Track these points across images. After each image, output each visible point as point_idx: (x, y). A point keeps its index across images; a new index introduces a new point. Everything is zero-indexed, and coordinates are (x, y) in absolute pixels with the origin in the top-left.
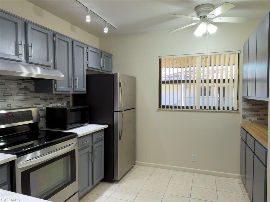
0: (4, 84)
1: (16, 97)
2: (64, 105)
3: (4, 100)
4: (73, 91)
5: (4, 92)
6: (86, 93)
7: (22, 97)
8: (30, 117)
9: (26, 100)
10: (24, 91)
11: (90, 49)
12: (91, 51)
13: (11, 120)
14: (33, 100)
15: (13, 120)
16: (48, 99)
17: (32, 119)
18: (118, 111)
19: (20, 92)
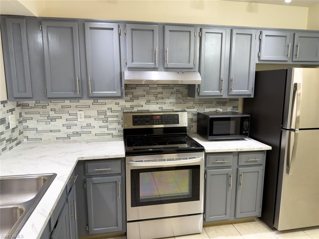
0: (156, 88)
1: (168, 101)
2: (228, 111)
3: (156, 103)
4: (228, 95)
5: (156, 96)
6: (252, 96)
7: (174, 100)
8: (176, 121)
9: (177, 103)
10: (175, 95)
11: (265, 33)
12: (266, 36)
13: (157, 122)
14: (185, 103)
15: (159, 122)
16: (204, 103)
17: (178, 123)
18: (288, 128)
19: (172, 95)
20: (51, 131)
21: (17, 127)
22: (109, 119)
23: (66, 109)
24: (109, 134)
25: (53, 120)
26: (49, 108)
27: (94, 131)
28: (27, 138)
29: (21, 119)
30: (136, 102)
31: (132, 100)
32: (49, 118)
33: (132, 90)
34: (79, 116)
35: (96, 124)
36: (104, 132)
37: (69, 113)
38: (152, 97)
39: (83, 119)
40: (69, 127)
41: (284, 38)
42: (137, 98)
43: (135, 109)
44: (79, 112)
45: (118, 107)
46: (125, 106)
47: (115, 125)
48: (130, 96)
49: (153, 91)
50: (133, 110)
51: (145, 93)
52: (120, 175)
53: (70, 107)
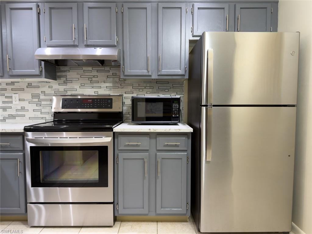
0: (91, 71)
1: (104, 85)
3: (91, 87)
4: (157, 75)
5: (91, 79)
6: (187, 77)
7: (111, 85)
8: (109, 106)
9: (114, 87)
10: (111, 79)
11: (197, 6)
12: (199, 8)
13: (88, 106)
14: (123, 88)
15: (90, 106)
16: (144, 88)
17: (111, 107)
19: (108, 79)
22: (43, 103)
23: (2, 92)
24: (43, 118)
27: (28, 115)
30: (69, 86)
31: (65, 83)
33: (64, 74)
34: (14, 99)
35: (31, 107)
36: (37, 115)
37: (5, 95)
38: (86, 81)
39: (18, 102)
40: (4, 109)
41: (222, 11)
42: (71, 81)
43: (69, 93)
44: (13, 95)
45: (51, 90)
46: (58, 89)
47: (48, 109)
48: (63, 79)
49: (87, 74)
50: (66, 94)
51: (79, 76)
52: (22, 152)
53: (5, 90)
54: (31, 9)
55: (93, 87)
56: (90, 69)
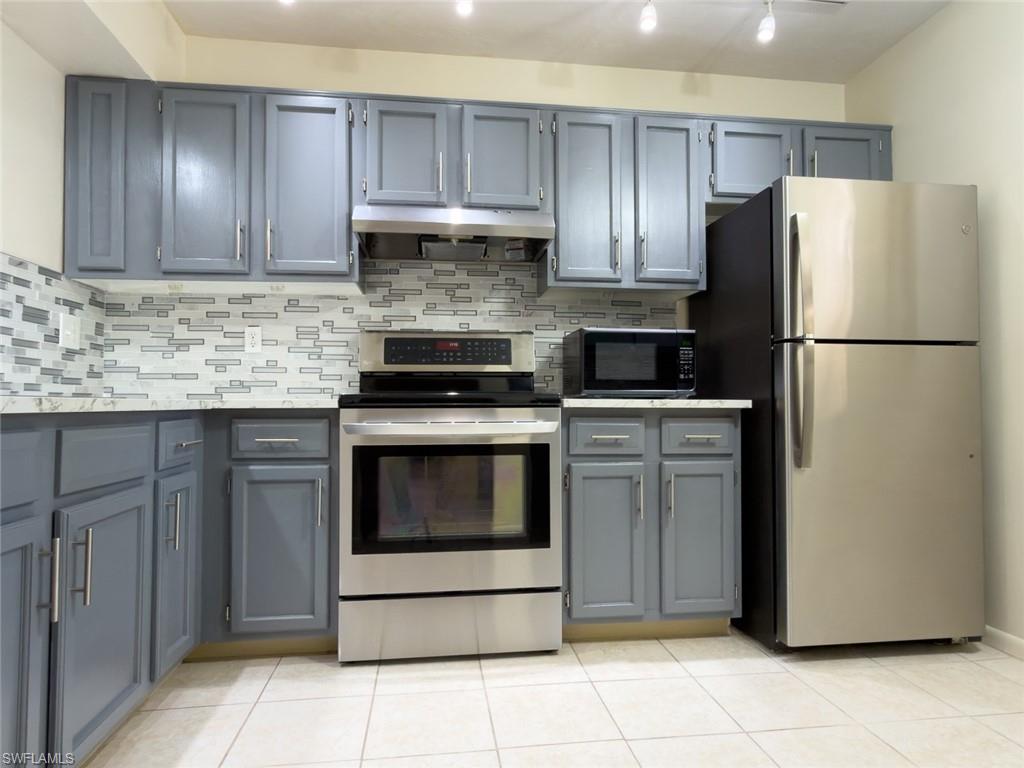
0: (452, 273)
1: (485, 307)
3: (452, 313)
4: (636, 281)
5: (452, 293)
7: (500, 307)
8: (504, 357)
9: (509, 314)
10: (503, 294)
11: (722, 127)
12: (727, 133)
13: (452, 357)
14: (530, 315)
15: (455, 356)
16: (582, 315)
17: (508, 362)
18: (786, 337)
19: (495, 293)
20: (175, 376)
21: (81, 352)
22: (326, 350)
23: (217, 321)
24: (323, 390)
25: (182, 348)
26: (174, 316)
27: (284, 382)
28: (112, 391)
29: (100, 341)
30: (396, 308)
31: (386, 302)
32: (172, 342)
33: (385, 278)
34: (248, 340)
35: (294, 361)
36: (311, 383)
37: (225, 330)
38: (440, 297)
39: (258, 348)
40: (220, 367)
41: (776, 141)
42: (401, 296)
43: (396, 326)
44: (248, 330)
45: (351, 318)
46: (370, 317)
47: (340, 368)
48: (381, 292)
49: (442, 279)
50: (389, 329)
51: (422, 285)
52: (326, 464)
53: (227, 315)
54: (332, 111)
55: (455, 313)
56: (451, 267)
